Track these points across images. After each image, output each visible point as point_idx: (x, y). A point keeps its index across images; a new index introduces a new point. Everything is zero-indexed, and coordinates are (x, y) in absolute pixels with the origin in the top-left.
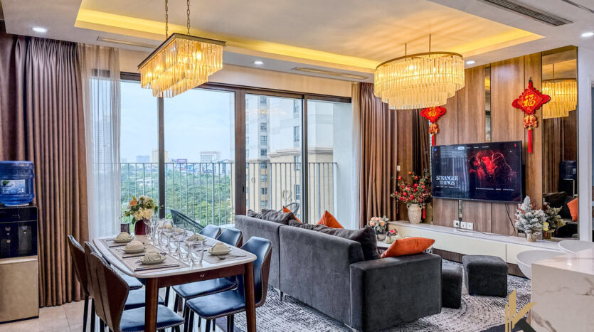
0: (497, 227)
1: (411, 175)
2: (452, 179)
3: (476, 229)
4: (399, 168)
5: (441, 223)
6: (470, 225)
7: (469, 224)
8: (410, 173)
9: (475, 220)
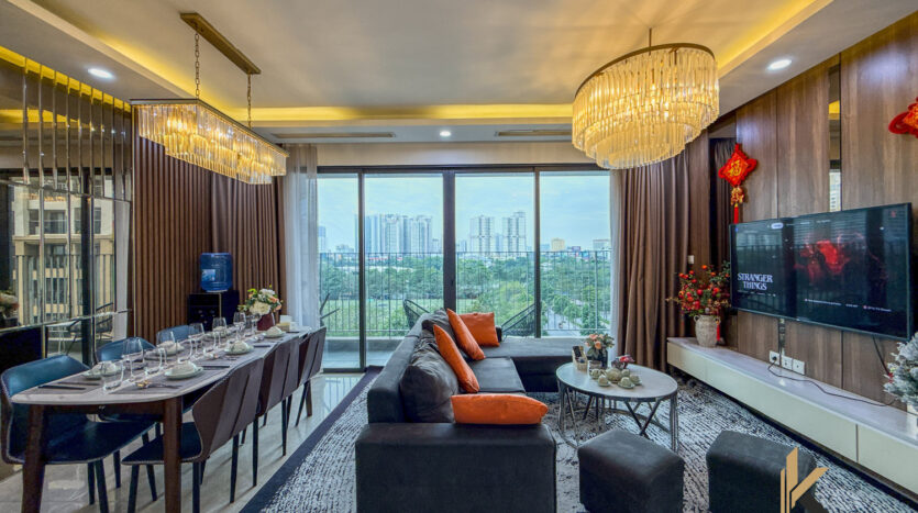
0: (854, 380)
1: (707, 269)
2: (763, 280)
3: (809, 373)
4: (692, 259)
5: (749, 351)
6: (799, 366)
7: (796, 362)
8: (705, 267)
9: (807, 355)
